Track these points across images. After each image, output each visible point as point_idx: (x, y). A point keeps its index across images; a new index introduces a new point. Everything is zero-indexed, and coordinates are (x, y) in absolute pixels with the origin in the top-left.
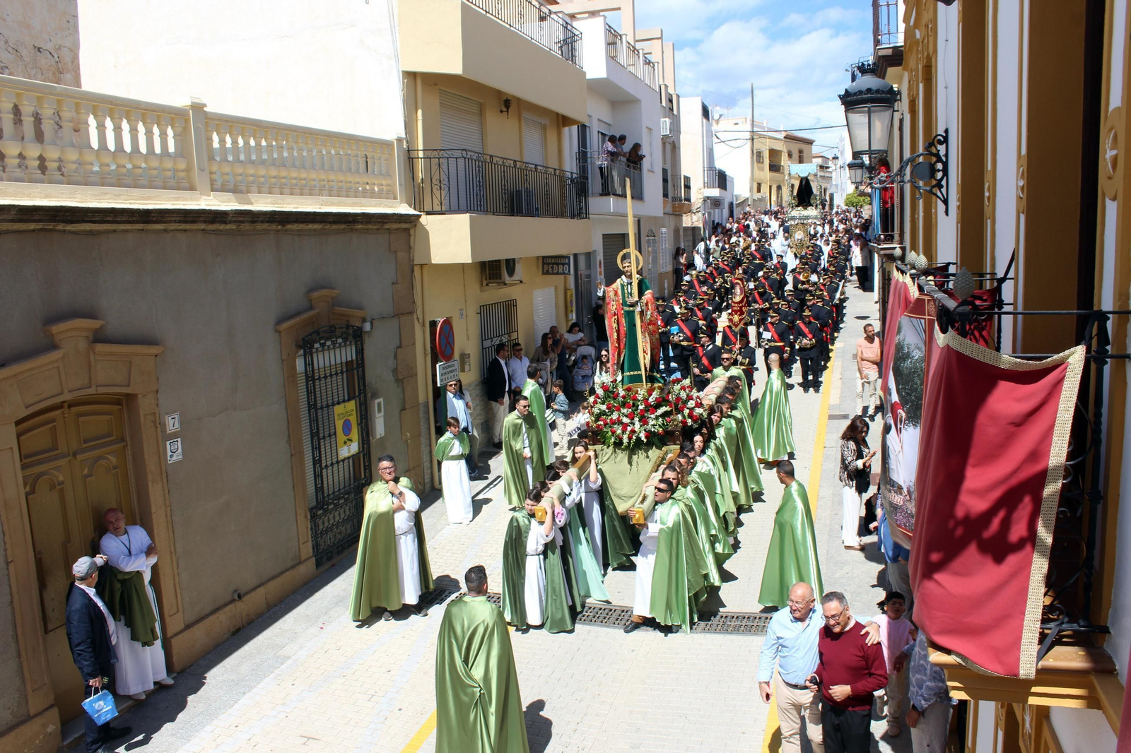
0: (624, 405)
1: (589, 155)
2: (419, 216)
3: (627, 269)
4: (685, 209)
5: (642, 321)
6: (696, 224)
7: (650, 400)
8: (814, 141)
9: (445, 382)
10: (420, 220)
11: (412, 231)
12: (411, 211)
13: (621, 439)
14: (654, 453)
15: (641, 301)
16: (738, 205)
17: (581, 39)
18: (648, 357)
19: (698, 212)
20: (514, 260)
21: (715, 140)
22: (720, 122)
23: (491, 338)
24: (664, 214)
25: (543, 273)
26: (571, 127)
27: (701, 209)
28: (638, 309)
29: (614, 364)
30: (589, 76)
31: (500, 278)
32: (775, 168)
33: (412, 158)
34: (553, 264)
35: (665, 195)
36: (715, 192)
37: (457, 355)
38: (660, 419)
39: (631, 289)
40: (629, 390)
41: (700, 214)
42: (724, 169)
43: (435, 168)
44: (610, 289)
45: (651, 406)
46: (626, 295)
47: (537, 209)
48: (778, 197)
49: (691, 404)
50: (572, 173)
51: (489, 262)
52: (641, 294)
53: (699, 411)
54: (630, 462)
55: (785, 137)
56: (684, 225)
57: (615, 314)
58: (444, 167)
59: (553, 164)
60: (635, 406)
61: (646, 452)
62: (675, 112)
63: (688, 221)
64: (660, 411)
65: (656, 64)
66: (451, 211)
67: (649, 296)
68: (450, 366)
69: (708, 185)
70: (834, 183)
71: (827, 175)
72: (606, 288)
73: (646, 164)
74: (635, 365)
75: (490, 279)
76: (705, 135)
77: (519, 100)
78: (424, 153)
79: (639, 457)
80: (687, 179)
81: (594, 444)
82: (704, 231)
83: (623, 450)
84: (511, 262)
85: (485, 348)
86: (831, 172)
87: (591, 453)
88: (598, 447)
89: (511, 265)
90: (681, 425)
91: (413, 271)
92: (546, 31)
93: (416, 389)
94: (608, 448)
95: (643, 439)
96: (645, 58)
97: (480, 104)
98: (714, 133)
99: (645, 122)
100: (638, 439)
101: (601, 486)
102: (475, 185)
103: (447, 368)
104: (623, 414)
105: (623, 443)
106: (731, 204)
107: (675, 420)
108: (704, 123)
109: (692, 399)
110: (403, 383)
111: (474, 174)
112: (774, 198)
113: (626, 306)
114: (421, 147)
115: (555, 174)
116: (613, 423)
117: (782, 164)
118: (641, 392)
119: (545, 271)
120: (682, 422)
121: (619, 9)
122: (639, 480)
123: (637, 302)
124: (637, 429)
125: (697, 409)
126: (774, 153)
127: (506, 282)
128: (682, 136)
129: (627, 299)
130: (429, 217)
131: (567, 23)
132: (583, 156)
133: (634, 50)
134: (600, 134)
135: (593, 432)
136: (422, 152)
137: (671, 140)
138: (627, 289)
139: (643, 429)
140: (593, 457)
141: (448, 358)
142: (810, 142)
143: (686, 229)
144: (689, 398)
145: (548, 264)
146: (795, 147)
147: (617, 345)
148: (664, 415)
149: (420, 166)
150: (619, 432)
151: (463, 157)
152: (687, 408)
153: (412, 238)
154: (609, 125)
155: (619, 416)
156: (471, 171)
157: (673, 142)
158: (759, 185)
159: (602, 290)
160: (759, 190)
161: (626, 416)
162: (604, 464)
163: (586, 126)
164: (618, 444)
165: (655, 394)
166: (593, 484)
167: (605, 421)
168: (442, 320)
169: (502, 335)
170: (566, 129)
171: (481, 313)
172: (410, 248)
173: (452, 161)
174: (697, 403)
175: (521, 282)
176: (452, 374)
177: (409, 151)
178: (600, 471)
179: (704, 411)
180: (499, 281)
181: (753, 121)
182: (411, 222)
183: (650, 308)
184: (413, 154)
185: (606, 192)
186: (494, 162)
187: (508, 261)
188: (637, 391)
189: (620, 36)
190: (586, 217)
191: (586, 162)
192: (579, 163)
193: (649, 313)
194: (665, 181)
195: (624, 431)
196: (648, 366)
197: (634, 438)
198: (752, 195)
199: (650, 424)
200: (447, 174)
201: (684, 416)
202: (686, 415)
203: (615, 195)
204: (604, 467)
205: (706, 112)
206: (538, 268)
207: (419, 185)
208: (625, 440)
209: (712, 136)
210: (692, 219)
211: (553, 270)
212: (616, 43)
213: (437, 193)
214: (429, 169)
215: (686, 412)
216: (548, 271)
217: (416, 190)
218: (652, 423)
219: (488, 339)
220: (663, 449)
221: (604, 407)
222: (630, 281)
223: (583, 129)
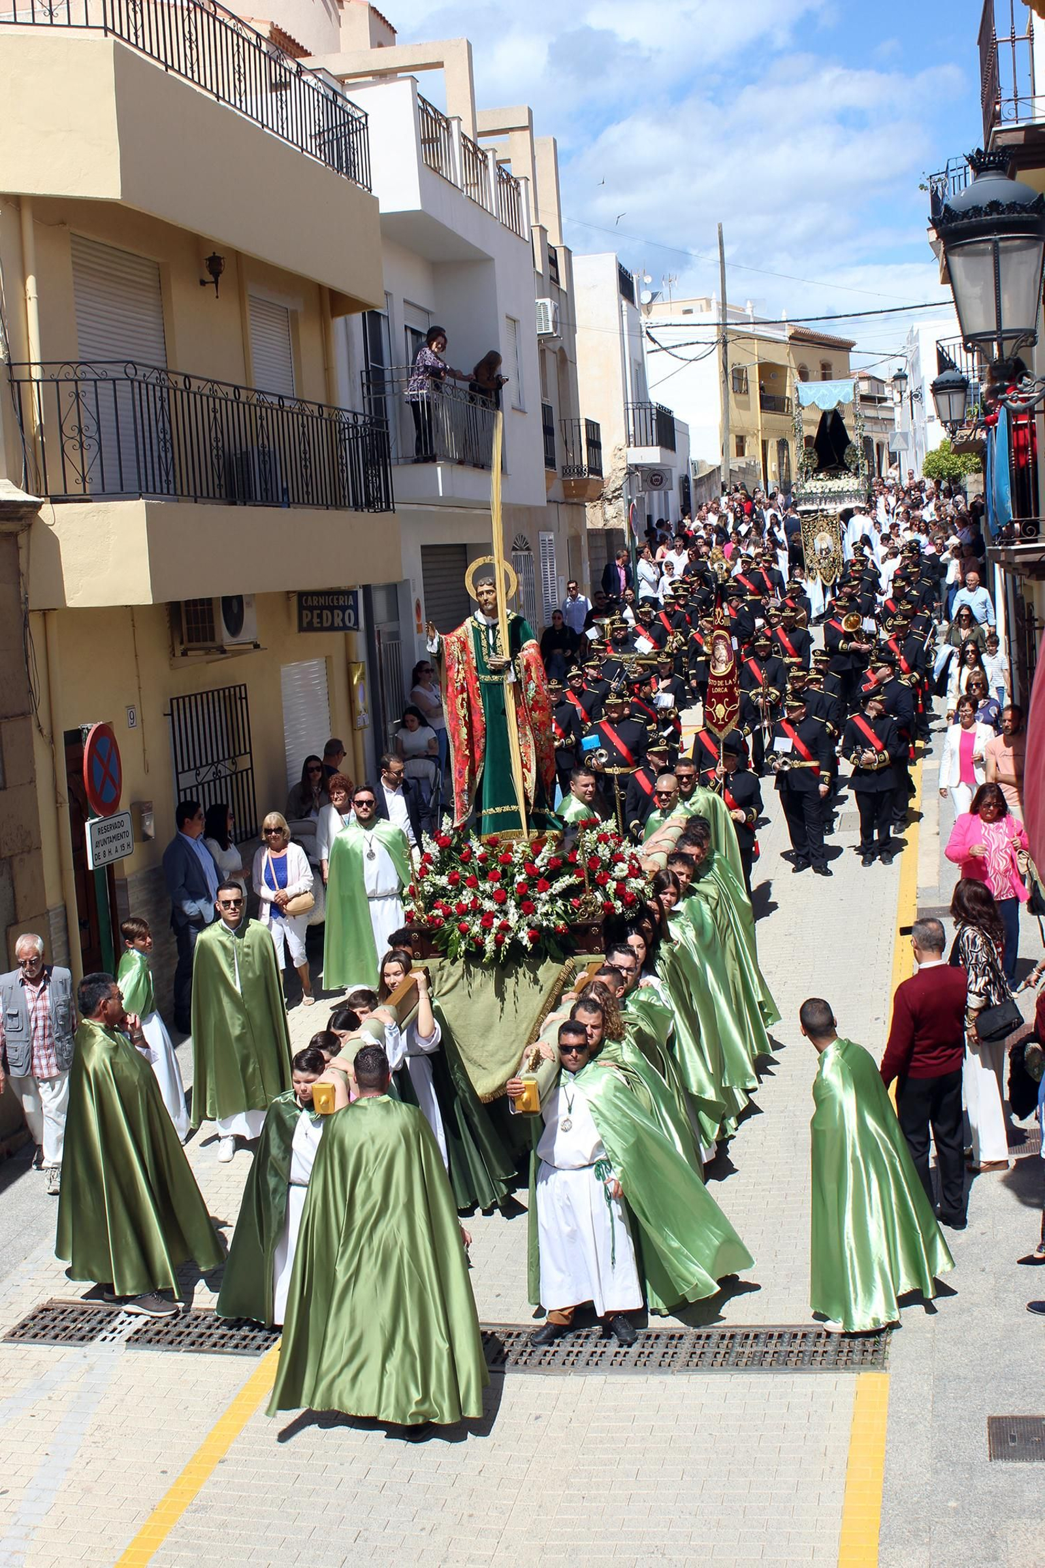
0: (485, 874)
1: (387, 377)
2: (37, 506)
3: (485, 596)
4: (590, 492)
5: (518, 704)
6: (613, 524)
7: (538, 862)
8: (853, 344)
9: (103, 860)
10: (40, 514)
11: (22, 539)
12: (20, 496)
13: (480, 947)
14: (549, 971)
15: (517, 662)
16: (699, 482)
17: (366, 126)
18: (532, 776)
19: (617, 498)
20: (239, 598)
21: (648, 345)
22: (655, 308)
23: (196, 768)
24: (549, 501)
25: (301, 629)
26: (348, 316)
27: (623, 492)
28: (511, 678)
29: (463, 791)
30: (385, 208)
31: (213, 639)
32: (772, 402)
33: (18, 382)
34: (322, 608)
35: (550, 462)
36: (652, 455)
37: (124, 805)
38: (560, 903)
39: (495, 637)
40: (493, 843)
41: (621, 503)
42: (668, 405)
43: (67, 401)
44: (452, 638)
45: (541, 875)
46: (485, 651)
47: (285, 491)
48: (780, 465)
49: (621, 869)
50: (355, 414)
51: (187, 603)
52: (516, 646)
53: (636, 884)
54: (500, 993)
55: (791, 338)
56: (589, 526)
57: (463, 690)
58: (89, 400)
59: (314, 392)
60: (506, 876)
61: (534, 969)
62: (563, 285)
63: (597, 517)
64: (558, 886)
65: (522, 183)
66: (105, 494)
67: (532, 650)
68: (115, 826)
69: (634, 440)
70: (897, 430)
71: (883, 414)
72: (443, 637)
73: (508, 393)
74: (505, 793)
75: (190, 641)
76: (626, 332)
77: (238, 255)
78: (43, 370)
79: (520, 984)
80: (593, 427)
81: (424, 957)
82: (632, 537)
83: (485, 967)
84: (235, 603)
85: (185, 790)
86: (892, 409)
87: (419, 976)
88: (432, 963)
89: (233, 608)
90: (601, 912)
91: (26, 625)
92: (292, 110)
93: (38, 879)
94: (453, 963)
95: (526, 942)
96: (500, 168)
97: (158, 267)
98: (644, 329)
99: (505, 305)
100: (516, 942)
101: (441, 1044)
102: (155, 441)
103: (106, 829)
104: (483, 892)
105: (484, 952)
106: (686, 479)
107: (588, 903)
108: (625, 308)
109: (623, 860)
110: (11, 867)
111: (153, 417)
112: (772, 466)
113: (483, 673)
114: (35, 357)
115: (321, 416)
116: (463, 911)
117: (788, 395)
118: (520, 848)
119: (305, 625)
120: (603, 906)
121: (440, 65)
122: (517, 1028)
123: (508, 663)
124: (512, 923)
125: (633, 879)
126: (770, 372)
127: (227, 648)
128: (578, 337)
129: (486, 658)
130: (57, 507)
131: (335, 92)
132: (375, 379)
133: (474, 155)
134: (409, 333)
135: (420, 932)
136: (38, 367)
137: (558, 344)
138: (487, 638)
139: (524, 923)
140: (421, 985)
141: (110, 808)
142: (845, 347)
143: (593, 534)
144: (617, 858)
145: (311, 609)
146: (814, 358)
147: (467, 752)
148: (567, 893)
149: (35, 396)
150: (476, 929)
151: (128, 379)
152: (613, 879)
153: (23, 553)
154: (428, 312)
155: (476, 898)
156: (145, 410)
157: (562, 349)
158: (741, 440)
159: (436, 640)
160: (741, 452)
161: (490, 897)
162: (445, 997)
163: (379, 314)
164: (475, 956)
165: (547, 851)
166: (424, 1041)
167: (445, 909)
168: (93, 727)
169: (219, 762)
170: (339, 322)
171: (172, 715)
172: (19, 574)
173: (105, 388)
174: (631, 867)
175: (257, 646)
176: (117, 843)
177: (10, 365)
178: (437, 1013)
179: (647, 883)
180: (209, 644)
181: (724, 304)
182: (20, 519)
183: (534, 675)
184: (21, 373)
185: (425, 454)
186: (194, 388)
187: (227, 601)
188: (510, 847)
189: (447, 121)
190: (388, 508)
191: (383, 391)
192: (369, 393)
193: (532, 685)
194: (548, 431)
195: (486, 929)
196: (531, 795)
197: (507, 941)
198: (727, 461)
199: (539, 912)
200: (95, 416)
201: (606, 895)
202: (611, 892)
203: (447, 458)
204: (447, 1006)
205: (626, 286)
206: (289, 617)
207: (35, 439)
208: (489, 945)
209: (642, 336)
210: (604, 513)
211: (321, 622)
212: (438, 140)
213: (74, 455)
214: (54, 405)
215: (612, 886)
216: (310, 623)
217: (29, 450)
218: (544, 910)
219: (190, 770)
220: (567, 962)
221: (443, 881)
222: (492, 622)
223: (374, 320)
